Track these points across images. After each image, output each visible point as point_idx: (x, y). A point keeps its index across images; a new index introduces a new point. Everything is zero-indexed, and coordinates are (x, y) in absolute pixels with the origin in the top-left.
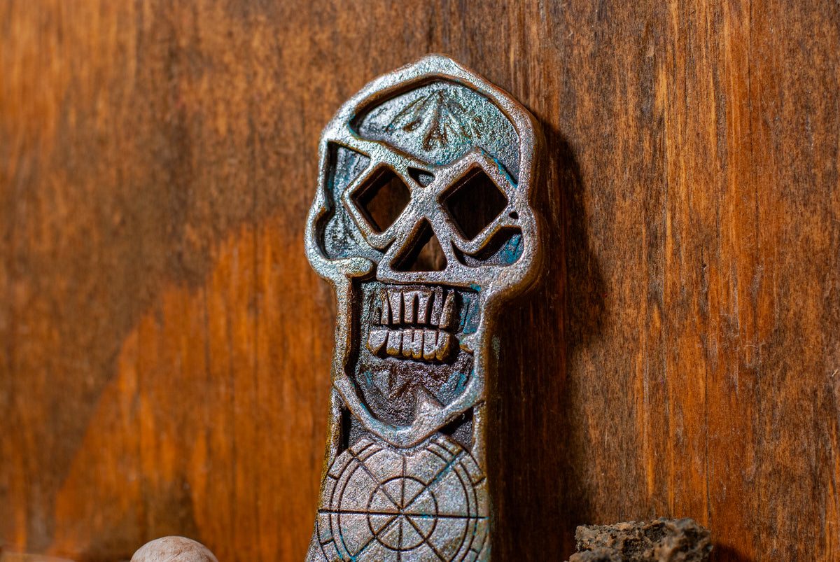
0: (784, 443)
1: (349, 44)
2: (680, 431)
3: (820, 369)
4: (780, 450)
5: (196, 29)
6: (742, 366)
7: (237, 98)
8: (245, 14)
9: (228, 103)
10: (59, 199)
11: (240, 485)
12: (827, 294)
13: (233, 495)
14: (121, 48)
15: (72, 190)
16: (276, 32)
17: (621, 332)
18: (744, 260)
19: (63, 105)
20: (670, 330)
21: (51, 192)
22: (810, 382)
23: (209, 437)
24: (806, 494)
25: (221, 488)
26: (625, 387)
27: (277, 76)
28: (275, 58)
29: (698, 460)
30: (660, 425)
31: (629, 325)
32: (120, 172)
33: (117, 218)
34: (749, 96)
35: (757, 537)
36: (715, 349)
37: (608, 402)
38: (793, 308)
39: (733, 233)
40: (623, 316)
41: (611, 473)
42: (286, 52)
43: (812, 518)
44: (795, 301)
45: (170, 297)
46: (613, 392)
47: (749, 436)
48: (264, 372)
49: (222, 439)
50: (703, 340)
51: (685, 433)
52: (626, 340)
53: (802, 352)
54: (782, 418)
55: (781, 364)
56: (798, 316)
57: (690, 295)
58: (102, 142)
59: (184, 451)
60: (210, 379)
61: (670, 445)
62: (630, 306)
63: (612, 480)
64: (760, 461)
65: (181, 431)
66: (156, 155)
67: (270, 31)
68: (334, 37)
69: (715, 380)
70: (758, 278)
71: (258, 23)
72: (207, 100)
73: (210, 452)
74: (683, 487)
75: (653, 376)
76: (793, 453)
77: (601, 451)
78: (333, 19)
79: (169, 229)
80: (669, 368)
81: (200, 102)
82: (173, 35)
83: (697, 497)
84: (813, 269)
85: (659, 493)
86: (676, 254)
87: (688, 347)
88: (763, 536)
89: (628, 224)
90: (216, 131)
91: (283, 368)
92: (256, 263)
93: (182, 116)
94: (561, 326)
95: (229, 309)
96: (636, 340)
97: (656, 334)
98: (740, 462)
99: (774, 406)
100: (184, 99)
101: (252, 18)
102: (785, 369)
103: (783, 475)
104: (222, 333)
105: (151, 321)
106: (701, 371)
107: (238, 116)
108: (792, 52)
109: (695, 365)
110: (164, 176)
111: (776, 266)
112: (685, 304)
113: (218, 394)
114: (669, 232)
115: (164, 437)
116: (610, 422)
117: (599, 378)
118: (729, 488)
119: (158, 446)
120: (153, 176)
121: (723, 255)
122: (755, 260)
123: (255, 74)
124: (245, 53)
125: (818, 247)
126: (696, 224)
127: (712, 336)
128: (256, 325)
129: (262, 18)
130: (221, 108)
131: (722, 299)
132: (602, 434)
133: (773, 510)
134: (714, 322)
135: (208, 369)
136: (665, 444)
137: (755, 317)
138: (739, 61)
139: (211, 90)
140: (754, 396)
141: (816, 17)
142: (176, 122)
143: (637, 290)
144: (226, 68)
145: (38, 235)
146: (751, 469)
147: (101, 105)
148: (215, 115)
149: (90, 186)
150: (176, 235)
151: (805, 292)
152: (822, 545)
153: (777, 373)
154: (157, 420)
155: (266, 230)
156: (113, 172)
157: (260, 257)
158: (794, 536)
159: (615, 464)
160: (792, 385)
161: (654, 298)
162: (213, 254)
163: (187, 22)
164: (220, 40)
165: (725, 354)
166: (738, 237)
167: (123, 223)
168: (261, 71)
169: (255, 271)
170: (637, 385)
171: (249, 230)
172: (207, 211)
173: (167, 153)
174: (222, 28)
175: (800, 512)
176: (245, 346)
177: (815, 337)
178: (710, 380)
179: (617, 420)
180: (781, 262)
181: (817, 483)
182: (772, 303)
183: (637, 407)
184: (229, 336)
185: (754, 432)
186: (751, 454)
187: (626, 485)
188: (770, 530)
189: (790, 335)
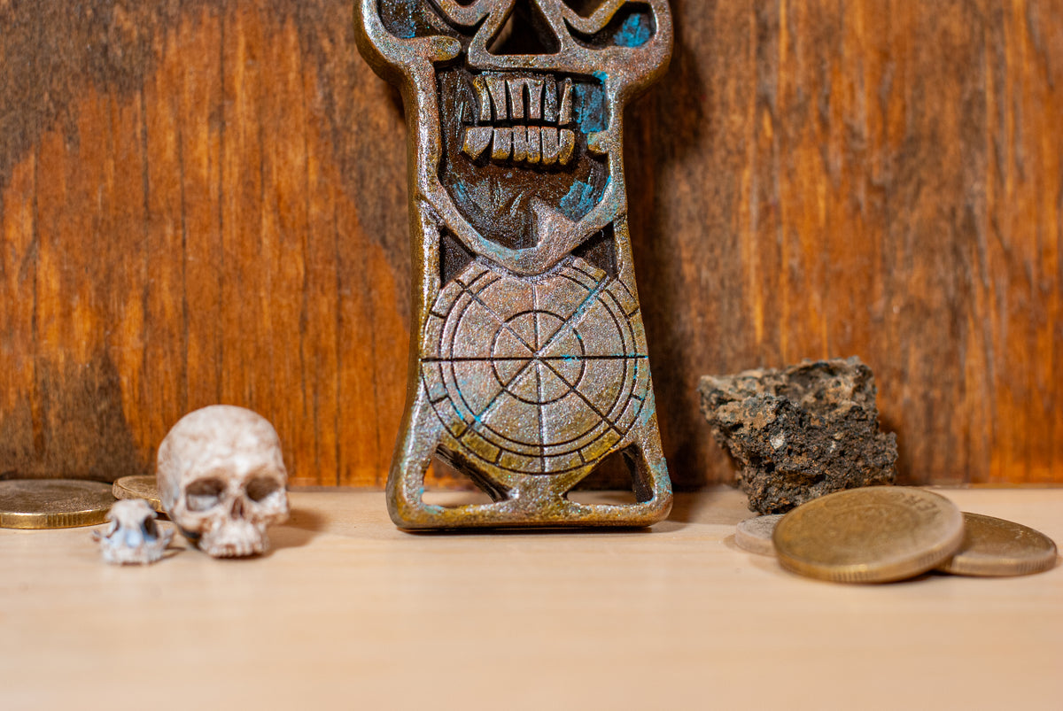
0: (918, 272)
2: (795, 262)
3: (959, 184)
4: (913, 280)
6: (869, 183)
11: (192, 360)
12: (967, 96)
13: (182, 375)
17: (724, 143)
18: (872, 57)
20: (784, 140)
22: (948, 199)
23: (147, 296)
24: (943, 331)
25: (165, 367)
26: (729, 210)
29: (816, 297)
30: (771, 257)
31: (734, 135)
35: (886, 386)
36: (837, 162)
37: (706, 229)
38: (929, 114)
39: (859, 25)
40: (726, 123)
41: (711, 318)
43: (952, 358)
44: (932, 105)
45: (88, 106)
46: (713, 217)
47: (878, 264)
48: (233, 206)
49: (167, 299)
50: (823, 152)
51: (802, 264)
52: (729, 152)
53: (939, 164)
54: (916, 243)
55: (915, 179)
56: (936, 122)
57: (808, 98)
59: (106, 319)
60: (149, 217)
61: (784, 279)
62: (734, 112)
63: (710, 326)
64: (890, 293)
65: (103, 292)
69: (838, 198)
70: (888, 77)
73: (147, 317)
74: (800, 329)
75: (763, 196)
76: (929, 283)
77: (697, 291)
80: (781, 187)
83: (815, 342)
84: (952, 67)
85: (770, 338)
86: (791, 48)
87: (804, 160)
88: (894, 384)
89: (732, 12)
91: (261, 200)
92: (223, 58)
94: (647, 136)
95: (180, 121)
96: (741, 153)
97: (765, 145)
98: (867, 296)
99: (907, 228)
102: (920, 184)
103: (918, 311)
104: (170, 154)
105: (58, 139)
106: (822, 189)
109: (813, 182)
111: (910, 64)
112: (802, 109)
113: (163, 238)
114: (783, 22)
115: (76, 301)
116: (708, 255)
117: (695, 201)
118: (854, 329)
119: (67, 314)
121: (847, 52)
122: (885, 56)
125: (957, 42)
126: (815, 13)
127: (834, 148)
128: (222, 142)
131: (846, 103)
132: (699, 270)
133: (906, 352)
134: (837, 129)
135: (146, 204)
136: (777, 279)
137: (885, 123)
140: (884, 217)
143: (744, 93)
146: (879, 305)
151: (943, 95)
152: (962, 390)
153: (910, 189)
154: (66, 279)
155: (239, 15)
157: (228, 51)
158: (930, 381)
159: (714, 306)
160: (928, 202)
161: (764, 102)
162: (158, 47)
165: (851, 168)
166: (865, 29)
169: (222, 70)
170: (743, 208)
171: (212, 15)
175: (936, 352)
176: (204, 172)
177: (954, 146)
178: (832, 200)
179: (718, 251)
180: (915, 58)
181: (957, 316)
182: (904, 108)
183: (743, 235)
184: (180, 159)
185: (884, 259)
186: (879, 286)
187: (728, 331)
188: (902, 376)
189: (925, 145)
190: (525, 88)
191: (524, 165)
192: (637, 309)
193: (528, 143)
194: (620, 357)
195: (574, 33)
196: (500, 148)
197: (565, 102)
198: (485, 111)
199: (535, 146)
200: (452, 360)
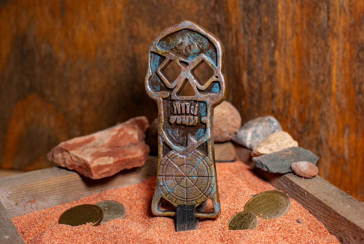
3: (318, 132)
12: (321, 113)
18: (298, 102)
22: (316, 136)
38: (312, 116)
39: (295, 95)
53: (314, 127)
57: (283, 111)
84: (317, 105)
89: (266, 92)
102: (309, 131)
108: (313, 47)
122: (301, 102)
125: (318, 99)
126: (285, 92)
127: (289, 123)
131: (292, 113)
134: (290, 119)
151: (315, 112)
153: (307, 132)
160: (311, 136)
166: (297, 96)
189: (311, 123)
190: (186, 105)
191: (185, 125)
192: (212, 164)
193: (186, 120)
194: (207, 177)
195: (199, 90)
196: (179, 122)
197: (196, 109)
198: (175, 112)
199: (188, 121)
200: (165, 176)
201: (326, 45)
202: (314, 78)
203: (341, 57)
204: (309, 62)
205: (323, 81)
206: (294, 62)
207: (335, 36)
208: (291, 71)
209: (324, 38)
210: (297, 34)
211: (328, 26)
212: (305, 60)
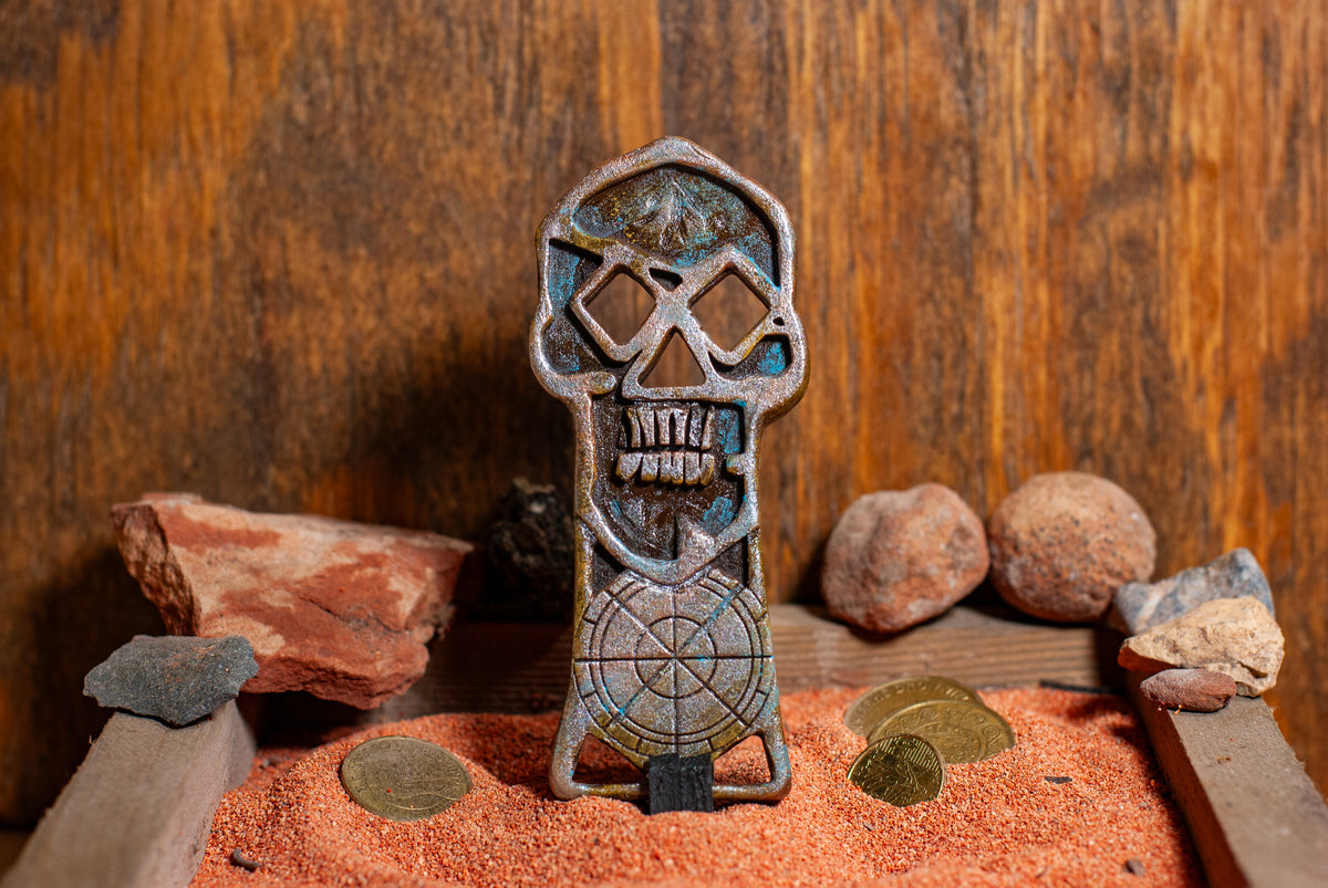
1: (463, 282)
5: (286, 262)
7: (333, 334)
8: (343, 247)
9: (323, 341)
10: (116, 439)
14: (194, 278)
15: (132, 430)
16: (379, 268)
19: (119, 338)
21: (105, 433)
27: (381, 313)
28: (377, 296)
32: (191, 412)
33: (187, 461)
34: (879, 343)
42: (391, 290)
58: (168, 377)
66: (237, 393)
67: (373, 265)
68: (447, 275)
71: (356, 257)
72: (298, 337)
78: (446, 254)
79: (252, 472)
81: (290, 338)
82: (257, 266)
90: (308, 369)
93: (267, 352)
100: (270, 334)
101: (350, 251)
107: (334, 354)
108: (922, 303)
110: (246, 416)
120: (233, 415)
123: (355, 311)
124: (341, 288)
126: (826, 464)
129: (363, 252)
130: (314, 345)
138: (871, 310)
139: (303, 326)
141: (945, 270)
142: (259, 358)
144: (320, 304)
145: (89, 479)
147: (167, 339)
148: (307, 352)
149: (155, 425)
150: (260, 477)
156: (183, 411)
163: (274, 251)
164: (313, 274)
167: (195, 465)
168: (361, 307)
172: (297, 452)
173: (249, 391)
174: (316, 261)
201: (968, 291)
202: (927, 410)
203: (1018, 335)
204: (908, 356)
205: (959, 420)
206: (856, 358)
207: (1002, 259)
208: (846, 390)
209: (965, 270)
210: (868, 259)
211: (973, 226)
212: (897, 350)
